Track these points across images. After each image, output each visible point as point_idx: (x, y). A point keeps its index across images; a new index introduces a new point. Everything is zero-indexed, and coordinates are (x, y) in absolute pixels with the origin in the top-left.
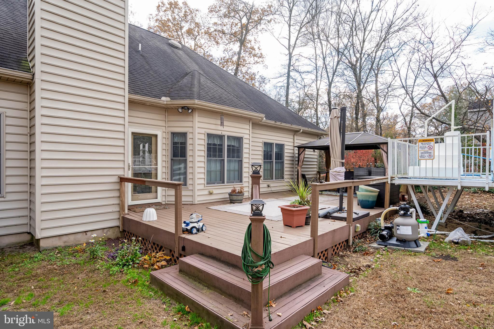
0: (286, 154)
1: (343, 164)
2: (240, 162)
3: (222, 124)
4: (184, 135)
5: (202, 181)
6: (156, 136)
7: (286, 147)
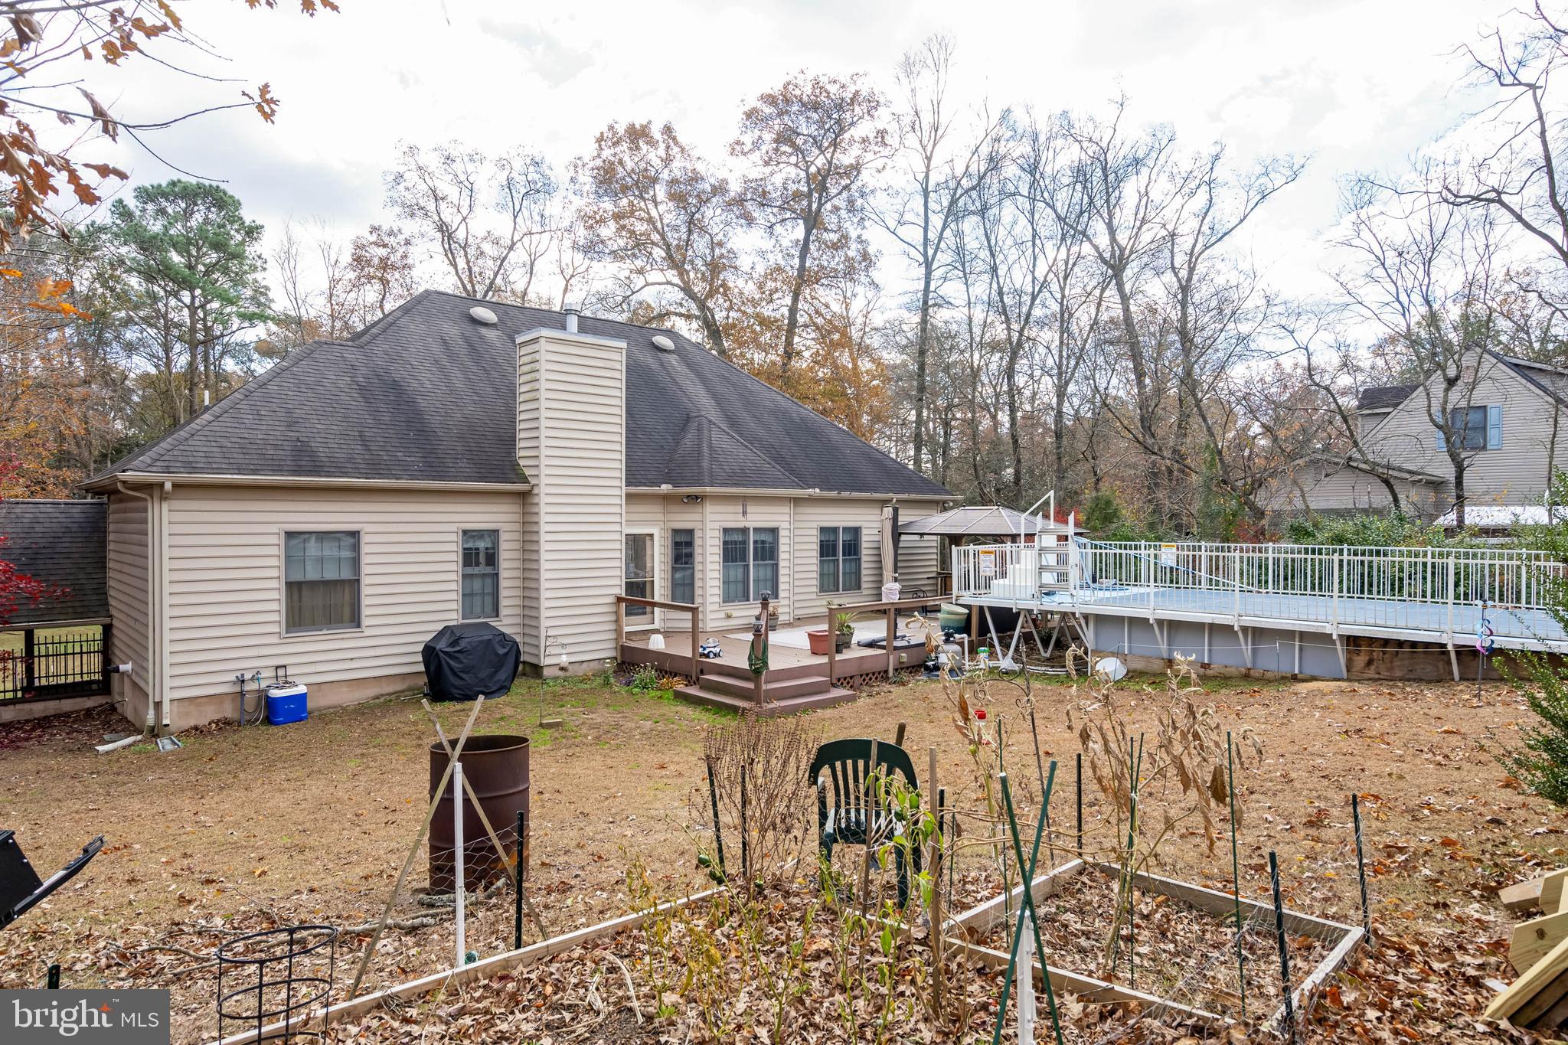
0: (864, 545)
1: (896, 580)
2: (775, 567)
3: (744, 513)
4: (691, 532)
5: (716, 599)
6: (652, 535)
7: (864, 532)
